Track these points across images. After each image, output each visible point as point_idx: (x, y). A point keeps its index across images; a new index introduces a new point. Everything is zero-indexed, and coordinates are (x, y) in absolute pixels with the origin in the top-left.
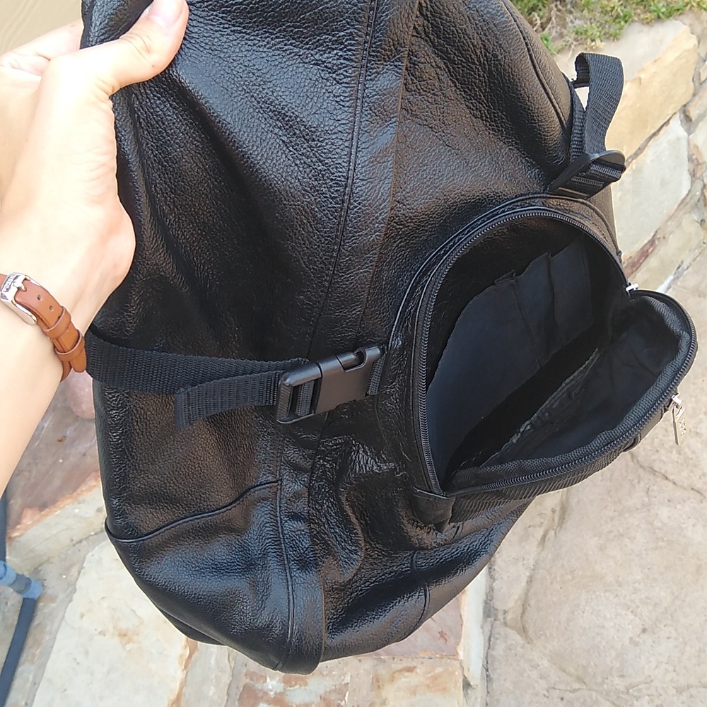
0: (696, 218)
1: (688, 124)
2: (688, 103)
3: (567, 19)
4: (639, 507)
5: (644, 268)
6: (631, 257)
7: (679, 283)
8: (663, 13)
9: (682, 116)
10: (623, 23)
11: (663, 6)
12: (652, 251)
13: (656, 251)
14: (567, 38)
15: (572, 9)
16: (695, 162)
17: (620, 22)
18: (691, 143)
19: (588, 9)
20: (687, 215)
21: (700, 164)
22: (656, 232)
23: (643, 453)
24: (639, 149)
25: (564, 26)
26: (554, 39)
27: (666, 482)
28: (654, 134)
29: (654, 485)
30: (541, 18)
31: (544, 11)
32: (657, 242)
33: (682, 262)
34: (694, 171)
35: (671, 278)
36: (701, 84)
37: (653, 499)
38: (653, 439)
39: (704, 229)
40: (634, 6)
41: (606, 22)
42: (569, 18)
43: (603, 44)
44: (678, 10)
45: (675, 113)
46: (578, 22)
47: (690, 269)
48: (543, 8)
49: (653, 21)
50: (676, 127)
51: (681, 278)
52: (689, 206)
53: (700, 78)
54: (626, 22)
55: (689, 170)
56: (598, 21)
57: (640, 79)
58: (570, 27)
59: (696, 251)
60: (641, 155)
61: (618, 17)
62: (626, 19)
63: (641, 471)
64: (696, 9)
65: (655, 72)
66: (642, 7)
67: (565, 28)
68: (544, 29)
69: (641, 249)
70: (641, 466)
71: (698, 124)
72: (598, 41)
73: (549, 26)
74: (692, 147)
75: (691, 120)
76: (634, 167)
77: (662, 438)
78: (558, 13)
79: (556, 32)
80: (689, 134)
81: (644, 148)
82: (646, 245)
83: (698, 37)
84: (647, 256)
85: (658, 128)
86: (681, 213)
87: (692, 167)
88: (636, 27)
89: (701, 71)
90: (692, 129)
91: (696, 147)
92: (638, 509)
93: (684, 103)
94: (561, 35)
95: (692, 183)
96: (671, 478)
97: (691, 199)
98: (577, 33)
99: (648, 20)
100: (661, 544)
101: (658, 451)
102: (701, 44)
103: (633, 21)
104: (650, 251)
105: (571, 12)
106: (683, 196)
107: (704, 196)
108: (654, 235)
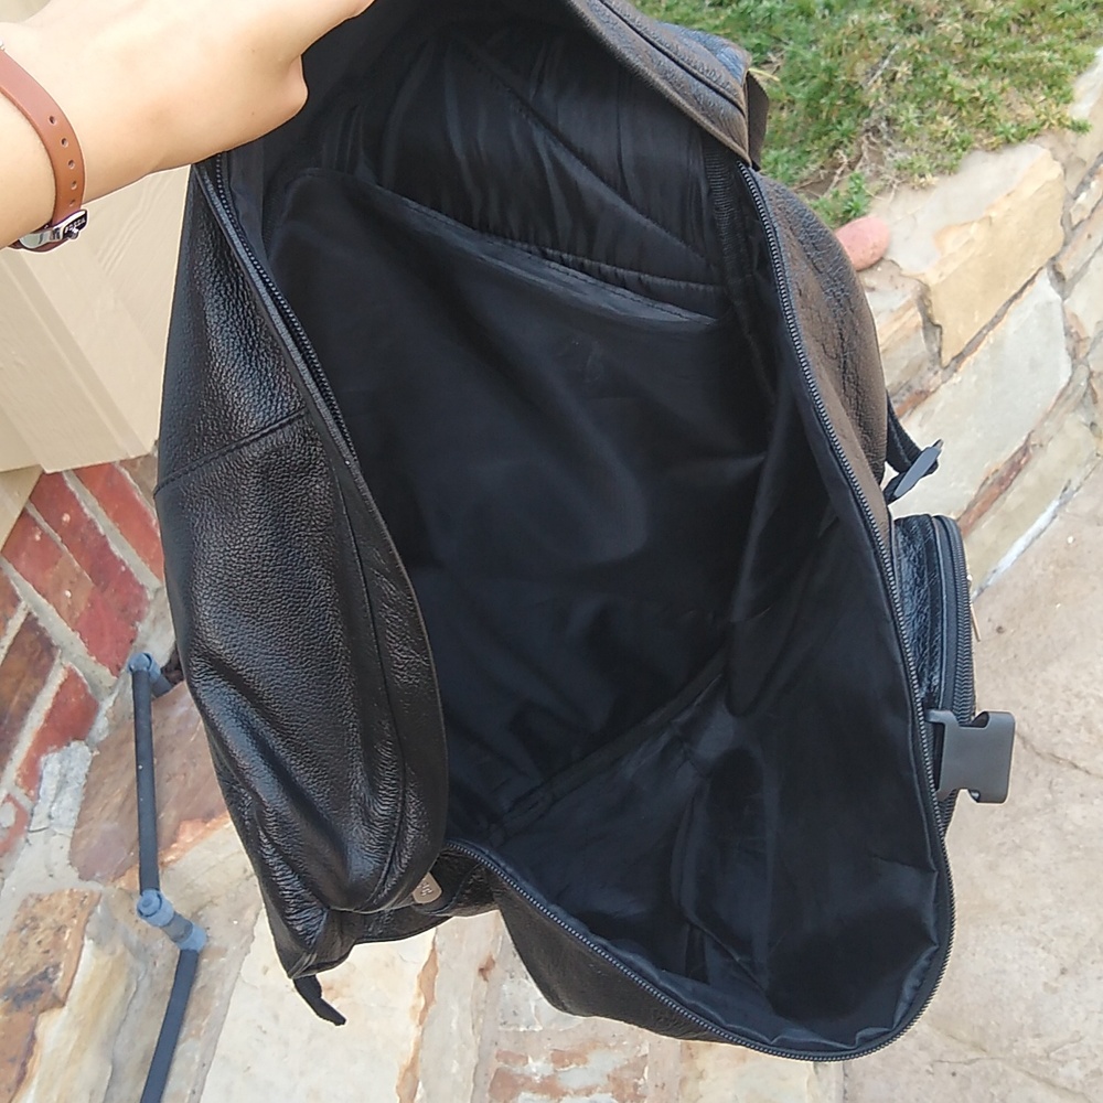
0: (1083, 420)
1: (1061, 284)
2: (1058, 255)
3: (885, 152)
4: (1039, 807)
5: (1016, 487)
6: (997, 471)
7: (1067, 510)
8: (1013, 135)
9: (1052, 273)
10: (960, 151)
11: (1013, 126)
12: (1026, 462)
13: (1031, 464)
14: (887, 176)
15: (890, 141)
16: (1075, 336)
17: (956, 151)
18: (1067, 312)
19: (912, 137)
20: (1071, 415)
21: (1082, 340)
22: (1029, 435)
23: (1038, 736)
24: (996, 316)
25: (881, 162)
26: (869, 180)
27: (1075, 771)
28: (1016, 297)
29: (1058, 777)
30: (848, 155)
31: (853, 148)
32: (1031, 451)
33: (1070, 481)
34: (1074, 350)
35: (1055, 503)
36: (1073, 229)
37: (1059, 795)
38: (1051, 717)
39: (1095, 436)
40: (973, 130)
41: (938, 151)
42: (887, 151)
43: (936, 179)
44: (1033, 130)
45: (1041, 269)
46: (899, 156)
47: (1081, 491)
48: (849, 144)
49: (1001, 146)
50: (1044, 287)
51: (1070, 503)
52: (1071, 401)
53: (1070, 220)
54: (964, 149)
55: (1067, 349)
56: (927, 152)
57: (990, 218)
58: (889, 162)
59: (1088, 466)
60: (1000, 324)
61: (953, 144)
62: (965, 145)
63: (1038, 759)
64: (1056, 128)
65: (1009, 210)
66: (984, 131)
67: (883, 164)
68: (853, 169)
69: (1010, 459)
70: (1039, 754)
71: (1074, 285)
72: (929, 176)
73: (861, 164)
74: (1068, 316)
75: (1064, 279)
76: (991, 341)
77: (1065, 714)
78: (871, 147)
79: (871, 171)
80: (1064, 299)
81: (1003, 316)
82: (1016, 453)
83: (1063, 165)
84: (1019, 471)
85: (1019, 287)
86: (1064, 409)
87: (1071, 343)
88: (979, 155)
89: (1071, 210)
90: (1067, 293)
91: (1075, 316)
92: (1039, 810)
93: (1052, 255)
94: (878, 174)
95: (1074, 367)
96: (1081, 765)
97: (1074, 391)
98: (899, 169)
99: (994, 146)
100: (1076, 853)
101: (1059, 732)
102: (1068, 175)
103: (974, 149)
104: (1022, 462)
105: (889, 145)
106: (1063, 385)
107: (1093, 389)
108: (1027, 441)
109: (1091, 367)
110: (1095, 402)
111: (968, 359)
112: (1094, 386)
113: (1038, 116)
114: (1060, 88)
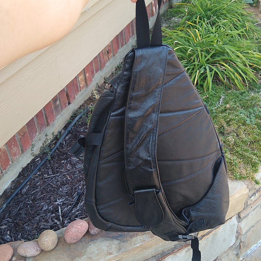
0: (235, 253)
2: (241, 212)
9: (237, 216)
18: (239, 226)
20: (232, 251)
21: (240, 234)
22: (218, 257)
34: (238, 236)
36: (247, 206)
44: (244, 178)
45: (235, 215)
50: (234, 220)
52: (233, 248)
53: (247, 204)
55: (236, 236)
64: (251, 179)
71: (243, 219)
75: (240, 218)
80: (239, 223)
83: (249, 189)
86: (230, 250)
89: (248, 201)
90: (240, 221)
91: (240, 228)
93: (239, 212)
95: (236, 240)
97: (235, 246)
106: (232, 245)
107: (240, 245)
108: (217, 258)
109: (241, 240)
110: (240, 248)
111: (206, 237)
112: (241, 245)
113: (247, 174)
114: (255, 168)
